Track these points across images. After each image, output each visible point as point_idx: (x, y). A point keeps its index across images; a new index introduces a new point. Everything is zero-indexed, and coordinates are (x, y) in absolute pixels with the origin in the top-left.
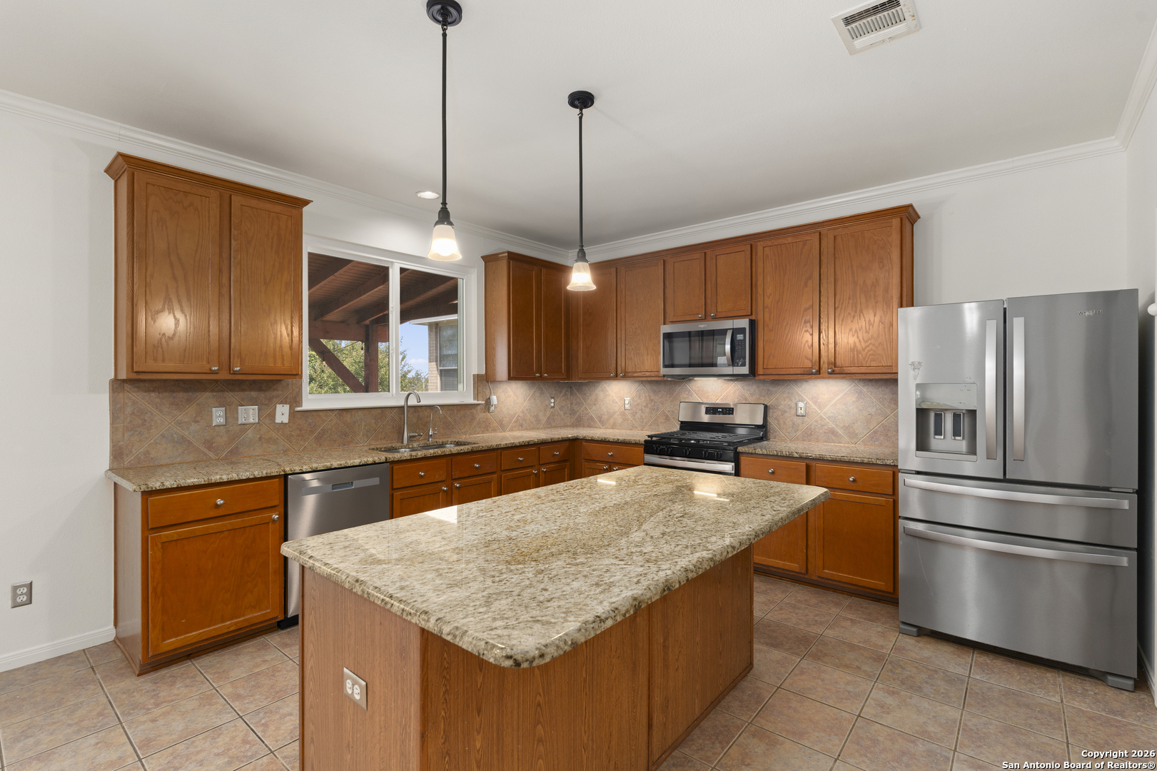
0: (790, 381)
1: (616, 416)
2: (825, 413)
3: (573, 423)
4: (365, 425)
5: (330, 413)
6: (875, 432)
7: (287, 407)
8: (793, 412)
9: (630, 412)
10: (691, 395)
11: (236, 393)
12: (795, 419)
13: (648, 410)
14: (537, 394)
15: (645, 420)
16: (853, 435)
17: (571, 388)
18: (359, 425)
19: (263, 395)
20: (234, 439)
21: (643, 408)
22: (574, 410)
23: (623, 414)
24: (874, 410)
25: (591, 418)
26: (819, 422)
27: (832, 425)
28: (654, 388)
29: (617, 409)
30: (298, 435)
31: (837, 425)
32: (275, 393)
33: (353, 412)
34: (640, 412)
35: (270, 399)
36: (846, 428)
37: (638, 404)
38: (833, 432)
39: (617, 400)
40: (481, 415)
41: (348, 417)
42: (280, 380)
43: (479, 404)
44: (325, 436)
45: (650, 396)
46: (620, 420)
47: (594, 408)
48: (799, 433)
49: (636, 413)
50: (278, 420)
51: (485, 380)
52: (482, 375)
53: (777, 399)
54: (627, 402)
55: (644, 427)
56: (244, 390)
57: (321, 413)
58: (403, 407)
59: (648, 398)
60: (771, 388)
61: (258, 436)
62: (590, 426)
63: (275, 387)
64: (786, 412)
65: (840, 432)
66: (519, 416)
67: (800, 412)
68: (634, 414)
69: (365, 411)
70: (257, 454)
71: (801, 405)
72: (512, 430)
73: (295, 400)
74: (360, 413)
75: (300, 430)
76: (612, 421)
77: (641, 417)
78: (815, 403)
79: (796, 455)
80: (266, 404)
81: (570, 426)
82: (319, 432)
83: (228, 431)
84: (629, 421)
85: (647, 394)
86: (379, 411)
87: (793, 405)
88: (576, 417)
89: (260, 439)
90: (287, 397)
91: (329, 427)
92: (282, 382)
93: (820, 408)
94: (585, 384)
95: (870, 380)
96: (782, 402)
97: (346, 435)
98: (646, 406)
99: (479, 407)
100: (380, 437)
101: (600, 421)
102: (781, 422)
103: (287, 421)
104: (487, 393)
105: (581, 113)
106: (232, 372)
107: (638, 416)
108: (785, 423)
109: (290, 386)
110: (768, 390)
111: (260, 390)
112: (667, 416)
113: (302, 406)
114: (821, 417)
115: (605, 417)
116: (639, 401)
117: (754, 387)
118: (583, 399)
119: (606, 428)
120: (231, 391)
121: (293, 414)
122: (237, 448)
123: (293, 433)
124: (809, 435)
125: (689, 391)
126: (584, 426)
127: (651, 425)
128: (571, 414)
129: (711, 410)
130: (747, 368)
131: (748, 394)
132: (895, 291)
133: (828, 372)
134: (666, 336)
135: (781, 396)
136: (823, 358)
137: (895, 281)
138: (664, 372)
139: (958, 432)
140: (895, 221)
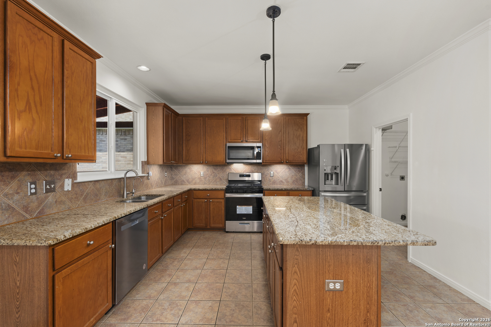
0: (268, 165)
1: (196, 179)
2: (279, 175)
3: (172, 183)
4: (105, 189)
5: (90, 183)
6: (294, 181)
7: (71, 180)
8: (269, 175)
9: (203, 177)
10: (231, 170)
11: (42, 172)
12: (270, 178)
13: (212, 176)
14: (162, 171)
15: (211, 181)
16: (288, 182)
17: (171, 167)
18: (102, 190)
19: (57, 173)
20: (41, 203)
21: (210, 176)
22: (173, 177)
23: (200, 178)
24: (294, 174)
25: (183, 181)
26: (278, 178)
27: (281, 179)
28: (215, 167)
29: (196, 176)
30: (75, 198)
31: (283, 179)
32: (64, 172)
33: (100, 182)
34: (208, 177)
35: (61, 175)
36: (285, 180)
37: (207, 174)
38: (282, 181)
39: (197, 173)
40: (146, 181)
41: (98, 185)
42: (66, 163)
43: (145, 176)
44: (88, 197)
45: (213, 171)
46: (198, 181)
47: (184, 176)
48: (271, 182)
49: (206, 178)
50: (66, 189)
51: (147, 163)
52: (146, 161)
53: (264, 171)
54: (202, 173)
55: (210, 183)
56: (46, 170)
57: (86, 184)
58: (123, 178)
59: (212, 171)
60: (262, 168)
61: (55, 200)
62: (182, 184)
63: (64, 167)
64: (267, 175)
65: (284, 181)
66: (157, 181)
67: (272, 175)
68: (205, 178)
69: (105, 181)
70: (54, 212)
71: (272, 173)
72: (155, 188)
73: (74, 176)
74: (103, 182)
75: (76, 195)
76: (194, 182)
77: (209, 179)
78: (276, 172)
79: (284, 189)
80: (59, 179)
81: (171, 185)
82: (85, 195)
83: (38, 198)
84: (203, 181)
85: (212, 170)
86: (110, 181)
87: (269, 173)
88: (174, 180)
89: (56, 202)
90: (70, 174)
91: (90, 191)
92: (67, 165)
93: (278, 174)
94: (180, 166)
95: (292, 165)
96: (266, 172)
97: (97, 195)
98: (211, 175)
99: (145, 177)
100: (111, 196)
101: (188, 182)
102: (265, 179)
103: (70, 189)
104: (148, 171)
105: (266, 62)
106: (65, 158)
107: (207, 179)
108: (266, 179)
109: (71, 167)
110: (261, 168)
111: (56, 170)
112: (221, 179)
113: (77, 179)
114: (278, 177)
115: (190, 180)
116: (208, 173)
117: (256, 167)
118: (178, 172)
119: (191, 185)
120: (40, 170)
121: (73, 184)
122: (43, 209)
123: (73, 197)
124: (274, 182)
125: (230, 169)
126: (179, 184)
127: (213, 182)
128: (171, 180)
129: (242, 176)
130: (261, 160)
131: (253, 170)
132: (305, 139)
133: (286, 162)
134: (229, 147)
135: (265, 170)
136: (285, 158)
137: (305, 135)
138: (228, 161)
139: (332, 179)
140: (305, 118)
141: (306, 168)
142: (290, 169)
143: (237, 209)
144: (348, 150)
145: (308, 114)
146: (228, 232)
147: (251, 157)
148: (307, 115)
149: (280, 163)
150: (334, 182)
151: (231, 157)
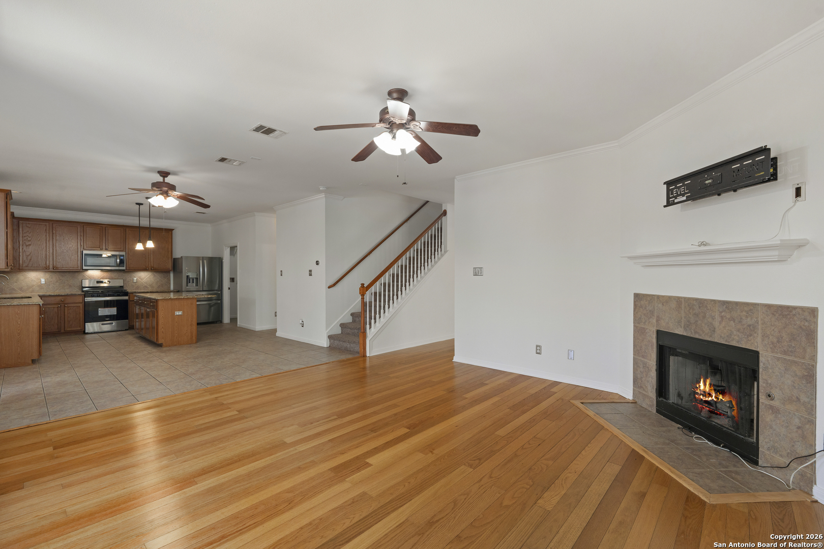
0: (132, 272)
1: (35, 287)
6: (159, 286)
8: (132, 281)
9: (46, 285)
12: (133, 283)
13: (58, 283)
21: (56, 282)
23: (40, 286)
24: (159, 280)
26: (141, 284)
27: (145, 285)
29: (35, 284)
31: (147, 284)
34: (53, 284)
36: (150, 285)
38: (146, 287)
39: (34, 279)
45: (60, 277)
46: (38, 288)
48: (134, 288)
49: (50, 285)
54: (43, 280)
55: (55, 291)
59: (58, 279)
64: (129, 281)
65: (148, 286)
67: (135, 281)
71: (135, 278)
78: (140, 278)
84: (44, 289)
85: (58, 277)
87: (132, 279)
95: (158, 272)
96: (128, 278)
107: (52, 286)
108: (128, 285)
110: (123, 274)
114: (142, 282)
116: (52, 279)
124: (138, 288)
125: (85, 275)
129: (98, 282)
130: (125, 267)
131: (113, 276)
132: (170, 250)
133: (151, 269)
134: (85, 254)
135: (126, 276)
136: (150, 265)
137: (170, 247)
138: (84, 268)
139: (193, 282)
140: (170, 232)
141: (172, 275)
142: (155, 275)
143: (99, 311)
144: (205, 261)
145: (174, 229)
146: (88, 333)
147: (114, 265)
148: (172, 230)
149: (145, 270)
150: (194, 284)
151: (88, 264)
